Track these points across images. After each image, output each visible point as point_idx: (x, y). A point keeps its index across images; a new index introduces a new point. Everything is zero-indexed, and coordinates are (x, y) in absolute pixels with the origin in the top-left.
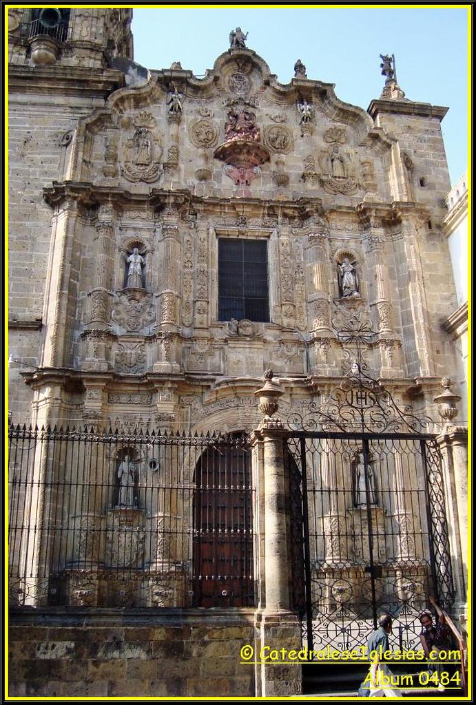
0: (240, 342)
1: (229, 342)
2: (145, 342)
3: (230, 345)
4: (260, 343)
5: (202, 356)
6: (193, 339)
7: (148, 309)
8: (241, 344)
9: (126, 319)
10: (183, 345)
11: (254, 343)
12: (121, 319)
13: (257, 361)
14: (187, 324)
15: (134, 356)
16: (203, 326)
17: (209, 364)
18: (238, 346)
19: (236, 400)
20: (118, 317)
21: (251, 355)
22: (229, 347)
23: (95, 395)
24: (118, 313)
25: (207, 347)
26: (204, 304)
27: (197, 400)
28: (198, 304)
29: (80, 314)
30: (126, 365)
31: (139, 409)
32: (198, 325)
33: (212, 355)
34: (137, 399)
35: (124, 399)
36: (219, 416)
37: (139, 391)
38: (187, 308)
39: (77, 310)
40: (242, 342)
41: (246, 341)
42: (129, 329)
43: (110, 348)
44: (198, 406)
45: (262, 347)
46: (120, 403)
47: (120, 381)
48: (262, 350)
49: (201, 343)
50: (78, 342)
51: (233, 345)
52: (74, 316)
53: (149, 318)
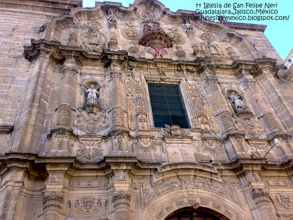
0: (174, 139)
1: (166, 139)
2: (101, 141)
3: (167, 141)
4: (189, 140)
5: (146, 149)
6: (139, 137)
7: (103, 119)
8: (175, 140)
9: (86, 125)
10: (131, 142)
11: (184, 139)
12: (81, 126)
13: (189, 153)
14: (133, 129)
15: (92, 150)
16: (144, 129)
17: (153, 155)
18: (172, 142)
19: (179, 181)
20: (79, 124)
21: (183, 148)
22: (166, 143)
23: (57, 179)
24: (79, 122)
25: (149, 143)
26: (144, 116)
27: (148, 182)
28: (140, 116)
29: (47, 123)
30: (85, 157)
31: (97, 192)
32: (141, 129)
33: (154, 148)
34: (95, 183)
35: (84, 184)
36: (167, 195)
37: (97, 176)
38: (132, 119)
39: (46, 120)
40: (176, 139)
41: (178, 138)
42: (89, 132)
43: (72, 145)
44: (148, 187)
45: (191, 142)
46: (80, 187)
47: (81, 168)
48: (191, 145)
49: (145, 140)
50: (45, 142)
51: (170, 142)
52: (43, 124)
53: (104, 125)
